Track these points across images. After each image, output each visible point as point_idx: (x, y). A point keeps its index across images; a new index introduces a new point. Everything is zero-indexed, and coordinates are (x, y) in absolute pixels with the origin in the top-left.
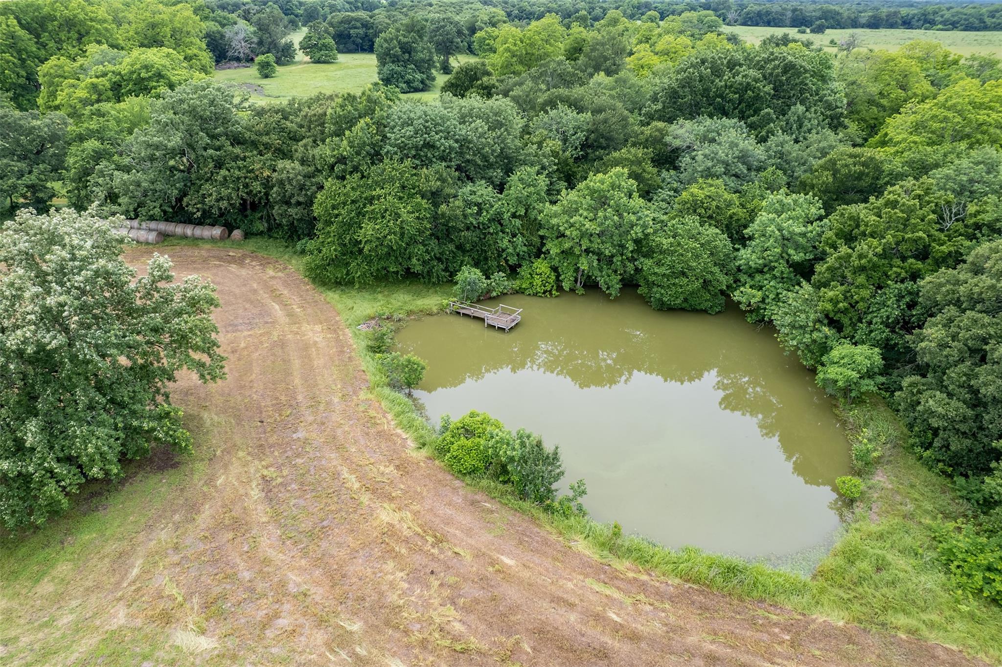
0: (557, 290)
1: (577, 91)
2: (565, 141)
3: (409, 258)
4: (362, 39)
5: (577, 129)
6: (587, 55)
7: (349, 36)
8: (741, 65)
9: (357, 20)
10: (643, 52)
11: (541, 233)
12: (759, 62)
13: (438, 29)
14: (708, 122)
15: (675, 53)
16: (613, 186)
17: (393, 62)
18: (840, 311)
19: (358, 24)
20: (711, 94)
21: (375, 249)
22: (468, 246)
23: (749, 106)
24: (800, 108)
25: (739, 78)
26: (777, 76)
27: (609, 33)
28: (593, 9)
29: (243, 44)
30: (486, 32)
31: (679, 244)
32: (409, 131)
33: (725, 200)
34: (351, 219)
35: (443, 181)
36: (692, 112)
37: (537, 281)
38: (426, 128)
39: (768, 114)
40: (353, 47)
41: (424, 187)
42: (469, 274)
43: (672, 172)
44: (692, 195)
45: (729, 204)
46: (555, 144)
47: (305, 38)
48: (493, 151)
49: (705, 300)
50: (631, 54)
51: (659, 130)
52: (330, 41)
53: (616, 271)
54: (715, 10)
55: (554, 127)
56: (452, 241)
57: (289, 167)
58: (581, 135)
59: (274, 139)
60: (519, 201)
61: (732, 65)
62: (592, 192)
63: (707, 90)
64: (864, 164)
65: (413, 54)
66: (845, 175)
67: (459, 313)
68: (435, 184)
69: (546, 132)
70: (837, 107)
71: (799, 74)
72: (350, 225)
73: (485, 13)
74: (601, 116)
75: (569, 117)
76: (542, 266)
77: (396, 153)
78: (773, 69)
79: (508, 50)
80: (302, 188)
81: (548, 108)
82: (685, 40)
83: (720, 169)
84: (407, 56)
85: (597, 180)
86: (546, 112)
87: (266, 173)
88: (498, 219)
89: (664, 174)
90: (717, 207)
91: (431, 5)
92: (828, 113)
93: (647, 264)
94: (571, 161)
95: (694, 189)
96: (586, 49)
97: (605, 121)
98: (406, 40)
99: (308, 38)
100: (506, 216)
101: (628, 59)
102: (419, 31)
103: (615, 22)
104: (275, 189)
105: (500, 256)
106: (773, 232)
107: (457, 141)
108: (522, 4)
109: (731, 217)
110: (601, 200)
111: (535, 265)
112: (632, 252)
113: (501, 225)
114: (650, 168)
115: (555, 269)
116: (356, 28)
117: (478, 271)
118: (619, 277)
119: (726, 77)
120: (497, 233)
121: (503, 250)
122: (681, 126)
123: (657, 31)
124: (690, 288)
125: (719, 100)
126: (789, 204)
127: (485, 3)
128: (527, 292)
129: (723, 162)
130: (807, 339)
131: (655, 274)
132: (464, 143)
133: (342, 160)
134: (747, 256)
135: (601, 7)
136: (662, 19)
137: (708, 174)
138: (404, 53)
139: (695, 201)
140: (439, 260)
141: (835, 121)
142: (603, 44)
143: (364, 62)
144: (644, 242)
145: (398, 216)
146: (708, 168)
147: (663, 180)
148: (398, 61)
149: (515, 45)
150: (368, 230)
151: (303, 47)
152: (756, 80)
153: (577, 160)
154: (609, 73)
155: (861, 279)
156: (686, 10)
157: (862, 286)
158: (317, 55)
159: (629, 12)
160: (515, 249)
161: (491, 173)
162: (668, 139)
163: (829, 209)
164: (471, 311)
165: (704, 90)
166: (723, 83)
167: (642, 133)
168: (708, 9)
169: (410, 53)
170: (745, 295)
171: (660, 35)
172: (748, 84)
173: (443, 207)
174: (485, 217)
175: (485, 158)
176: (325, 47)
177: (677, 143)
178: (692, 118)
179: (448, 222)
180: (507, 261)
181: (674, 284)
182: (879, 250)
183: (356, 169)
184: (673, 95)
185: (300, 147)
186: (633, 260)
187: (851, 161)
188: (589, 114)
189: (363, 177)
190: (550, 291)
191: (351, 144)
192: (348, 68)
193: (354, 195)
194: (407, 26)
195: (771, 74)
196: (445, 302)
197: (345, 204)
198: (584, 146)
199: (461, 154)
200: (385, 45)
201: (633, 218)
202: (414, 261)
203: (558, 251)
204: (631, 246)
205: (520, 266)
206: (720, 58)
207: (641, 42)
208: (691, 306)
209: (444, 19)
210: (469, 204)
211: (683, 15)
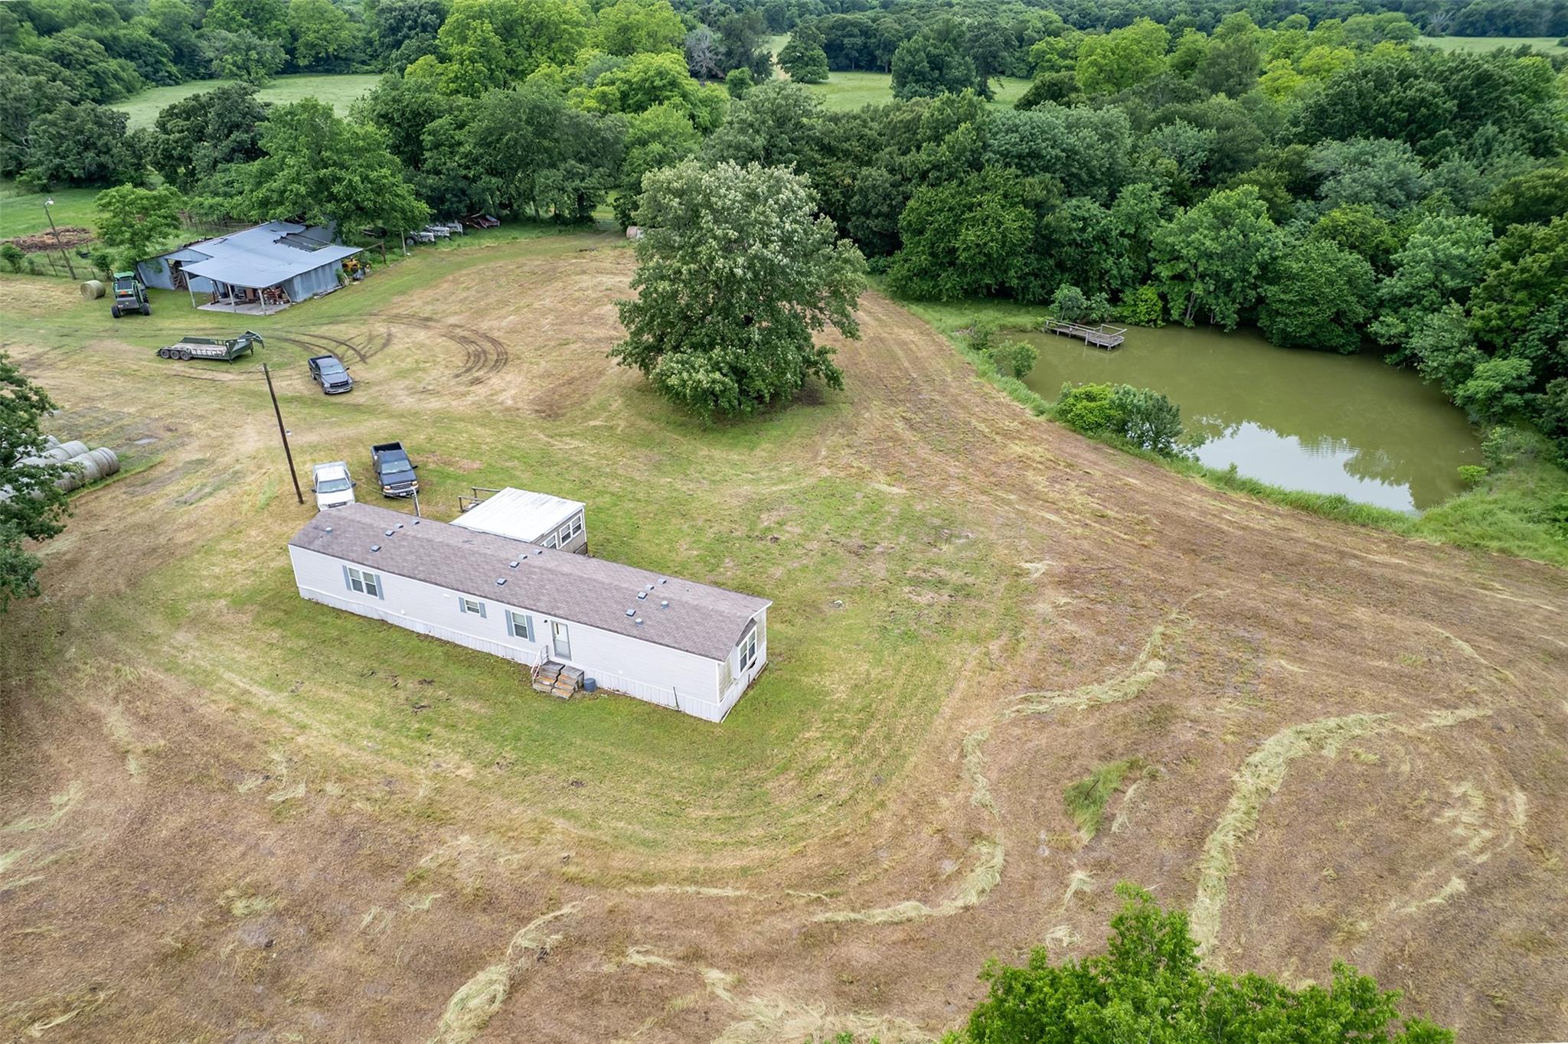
0: (1163, 320)
1: (1197, 107)
2: (1181, 161)
3: (1006, 272)
4: (859, 51)
5: (1196, 148)
6: (1202, 72)
7: (841, 47)
8: (1417, 77)
9: (854, 24)
10: (1280, 71)
11: (1151, 255)
12: (1442, 72)
13: (977, 38)
14: (1363, 142)
15: (1328, 71)
16: (1240, 205)
17: (917, 81)
18: (1491, 331)
19: (856, 31)
20: (1372, 113)
21: (972, 258)
22: (1069, 264)
23: (1421, 128)
24: (1491, 129)
25: (1410, 93)
26: (1465, 89)
27: (1236, 41)
28: (1198, 12)
29: (708, 55)
30: (1048, 43)
31: (1312, 269)
32: (1015, 137)
33: (1372, 228)
34: (948, 226)
35: (1049, 192)
36: (1343, 135)
37: (1142, 308)
38: (1032, 134)
39: (1446, 136)
40: (846, 62)
41: (1027, 196)
42: (1067, 292)
43: (1310, 202)
44: (1333, 220)
45: (1377, 232)
46: (1168, 163)
47: (787, 48)
48: (1102, 165)
49: (1336, 335)
50: (1263, 73)
51: (1298, 153)
52: (820, 53)
53: (1234, 302)
54: (1409, 11)
55: (1170, 145)
56: (1051, 256)
57: (876, 175)
58: (1201, 154)
59: (855, 146)
60: (1129, 218)
61: (1405, 76)
62: (1215, 209)
63: (1365, 108)
64: (1558, 186)
65: (945, 71)
66: (1531, 198)
67: (1054, 332)
68: (1040, 193)
69: (1159, 151)
70: (1546, 128)
71: (1496, 87)
72: (944, 233)
73: (1034, 16)
74: (1230, 133)
75: (1189, 134)
76: (1148, 292)
77: (997, 161)
78: (1461, 80)
79: (1094, 63)
80: (887, 196)
81: (1163, 125)
82: (1347, 53)
83: (1371, 193)
84: (936, 74)
85: (1218, 198)
86: (1160, 129)
87: (848, 181)
88: (1103, 238)
89: (1300, 203)
90: (1362, 235)
91: (951, 5)
92: (1531, 135)
93: (1271, 291)
94: (1188, 184)
95: (1336, 213)
96: (1202, 63)
97: (1232, 139)
98: (937, 51)
99: (790, 48)
100: (1114, 233)
101: (1260, 80)
102: (954, 40)
103: (1239, 28)
104: (856, 198)
105: (1101, 277)
106: (1426, 254)
107: (1063, 150)
108: (1085, 4)
109: (1377, 246)
110: (1224, 219)
111: (1141, 291)
112: (1255, 278)
113: (1106, 244)
114: (1282, 192)
115: (1163, 297)
116: (851, 36)
117: (1078, 290)
118: (1238, 306)
119: (1394, 92)
120: (1100, 254)
121: (1107, 272)
122: (1327, 148)
123: (1303, 43)
124: (1319, 317)
125: (1381, 119)
126: (1450, 227)
127: (1029, 3)
128: (1128, 321)
129: (1375, 186)
130: (1450, 360)
131: (1282, 301)
132: (1071, 153)
133: (937, 167)
134: (1393, 285)
135: (1211, 9)
136: (1311, 28)
137: (1355, 199)
138: (932, 69)
139: (1335, 228)
140: (1036, 276)
141: (1542, 145)
142: (1227, 57)
143: (863, 83)
144: (1271, 267)
145: (999, 224)
146: (1357, 194)
147: (1299, 210)
148: (924, 80)
149: (1104, 57)
150: (970, 235)
151: (782, 61)
152: (1435, 95)
153: (1194, 184)
154: (1231, 94)
155: (1521, 295)
156: (1356, 11)
157: (1521, 303)
158: (802, 72)
159: (1258, 15)
160: (1119, 271)
161: (1095, 190)
162: (1309, 163)
163: (1499, 232)
164: (1070, 331)
165: (1363, 108)
166: (1389, 99)
167: (1276, 157)
168: (1396, 10)
169: (940, 70)
170: (1387, 326)
171: (1308, 48)
172: (1423, 99)
173: (1049, 218)
174: (1090, 233)
175: (1090, 173)
176: (813, 60)
177: (1320, 167)
178: (1343, 139)
179: (1051, 233)
180: (1109, 284)
181: (1301, 313)
182: (1547, 264)
183: (951, 177)
184: (1320, 114)
185: (884, 154)
186: (1255, 287)
187: (1541, 182)
188: (1214, 131)
189: (961, 183)
190: (1155, 321)
191: (951, 149)
192: (842, 90)
193: (952, 202)
194: (939, 33)
195: (1456, 88)
196: (1040, 319)
197: (941, 210)
198: (1204, 168)
199: (1066, 166)
200: (909, 58)
201: (1261, 239)
202: (1012, 273)
203: (1170, 274)
204: (1254, 270)
205: (1122, 291)
206: (1389, 68)
207: (1276, 57)
208: (1319, 341)
209: (986, 25)
210: (1074, 218)
211: (1350, 20)
